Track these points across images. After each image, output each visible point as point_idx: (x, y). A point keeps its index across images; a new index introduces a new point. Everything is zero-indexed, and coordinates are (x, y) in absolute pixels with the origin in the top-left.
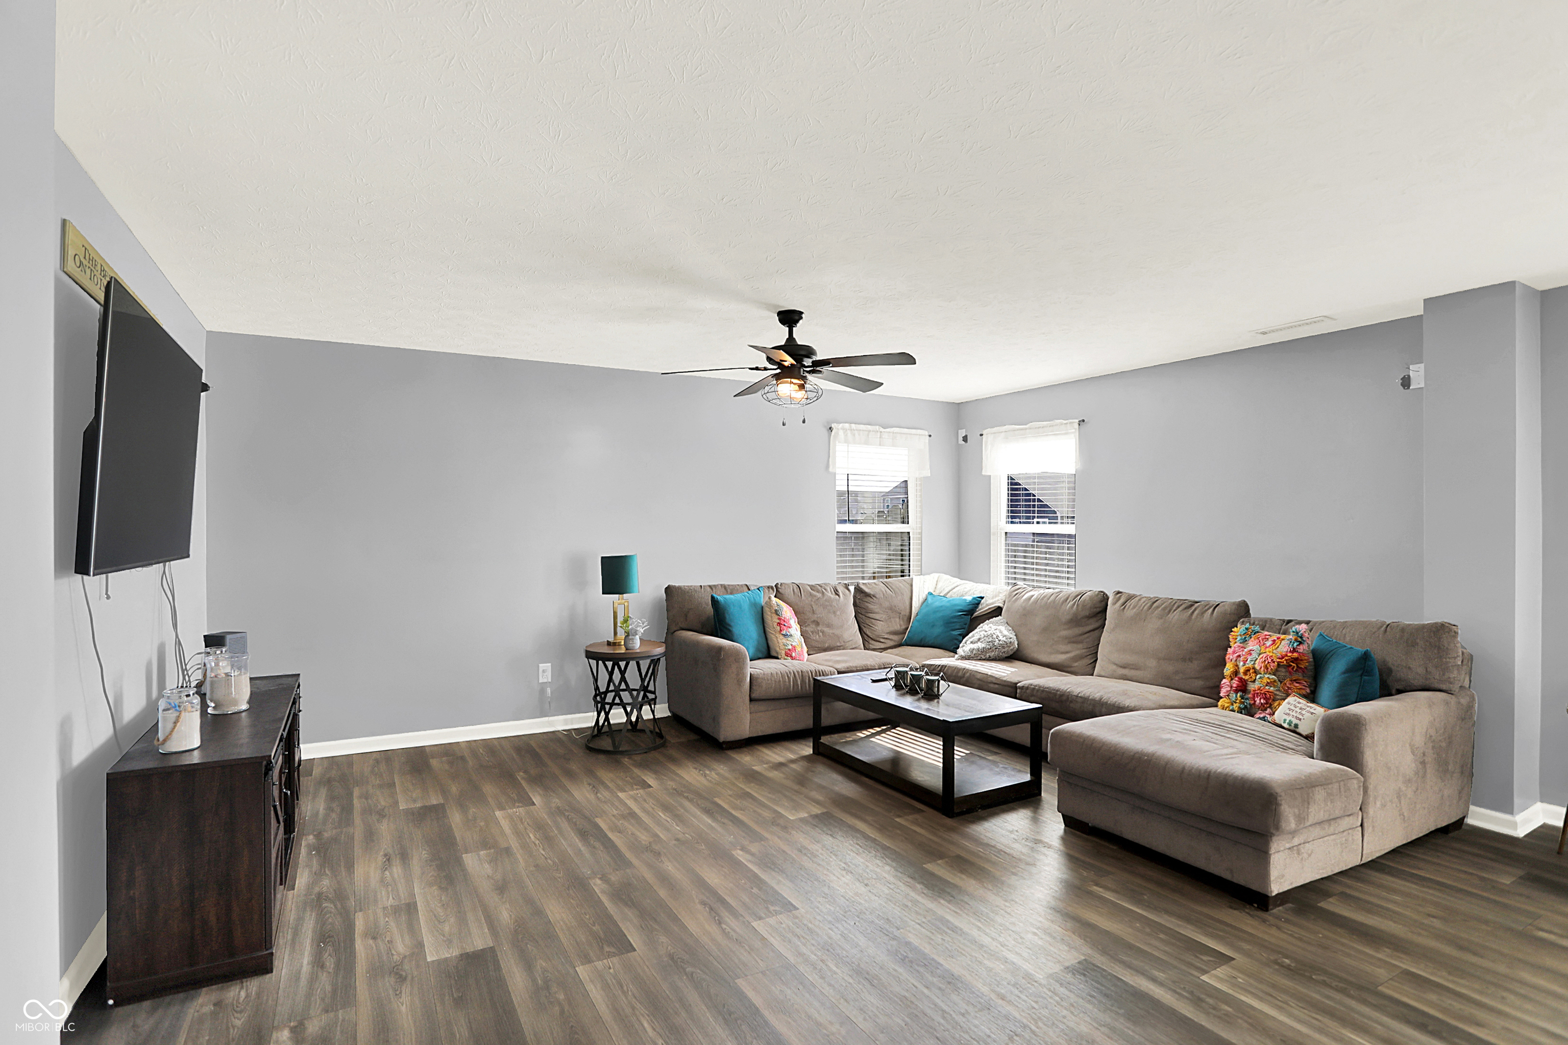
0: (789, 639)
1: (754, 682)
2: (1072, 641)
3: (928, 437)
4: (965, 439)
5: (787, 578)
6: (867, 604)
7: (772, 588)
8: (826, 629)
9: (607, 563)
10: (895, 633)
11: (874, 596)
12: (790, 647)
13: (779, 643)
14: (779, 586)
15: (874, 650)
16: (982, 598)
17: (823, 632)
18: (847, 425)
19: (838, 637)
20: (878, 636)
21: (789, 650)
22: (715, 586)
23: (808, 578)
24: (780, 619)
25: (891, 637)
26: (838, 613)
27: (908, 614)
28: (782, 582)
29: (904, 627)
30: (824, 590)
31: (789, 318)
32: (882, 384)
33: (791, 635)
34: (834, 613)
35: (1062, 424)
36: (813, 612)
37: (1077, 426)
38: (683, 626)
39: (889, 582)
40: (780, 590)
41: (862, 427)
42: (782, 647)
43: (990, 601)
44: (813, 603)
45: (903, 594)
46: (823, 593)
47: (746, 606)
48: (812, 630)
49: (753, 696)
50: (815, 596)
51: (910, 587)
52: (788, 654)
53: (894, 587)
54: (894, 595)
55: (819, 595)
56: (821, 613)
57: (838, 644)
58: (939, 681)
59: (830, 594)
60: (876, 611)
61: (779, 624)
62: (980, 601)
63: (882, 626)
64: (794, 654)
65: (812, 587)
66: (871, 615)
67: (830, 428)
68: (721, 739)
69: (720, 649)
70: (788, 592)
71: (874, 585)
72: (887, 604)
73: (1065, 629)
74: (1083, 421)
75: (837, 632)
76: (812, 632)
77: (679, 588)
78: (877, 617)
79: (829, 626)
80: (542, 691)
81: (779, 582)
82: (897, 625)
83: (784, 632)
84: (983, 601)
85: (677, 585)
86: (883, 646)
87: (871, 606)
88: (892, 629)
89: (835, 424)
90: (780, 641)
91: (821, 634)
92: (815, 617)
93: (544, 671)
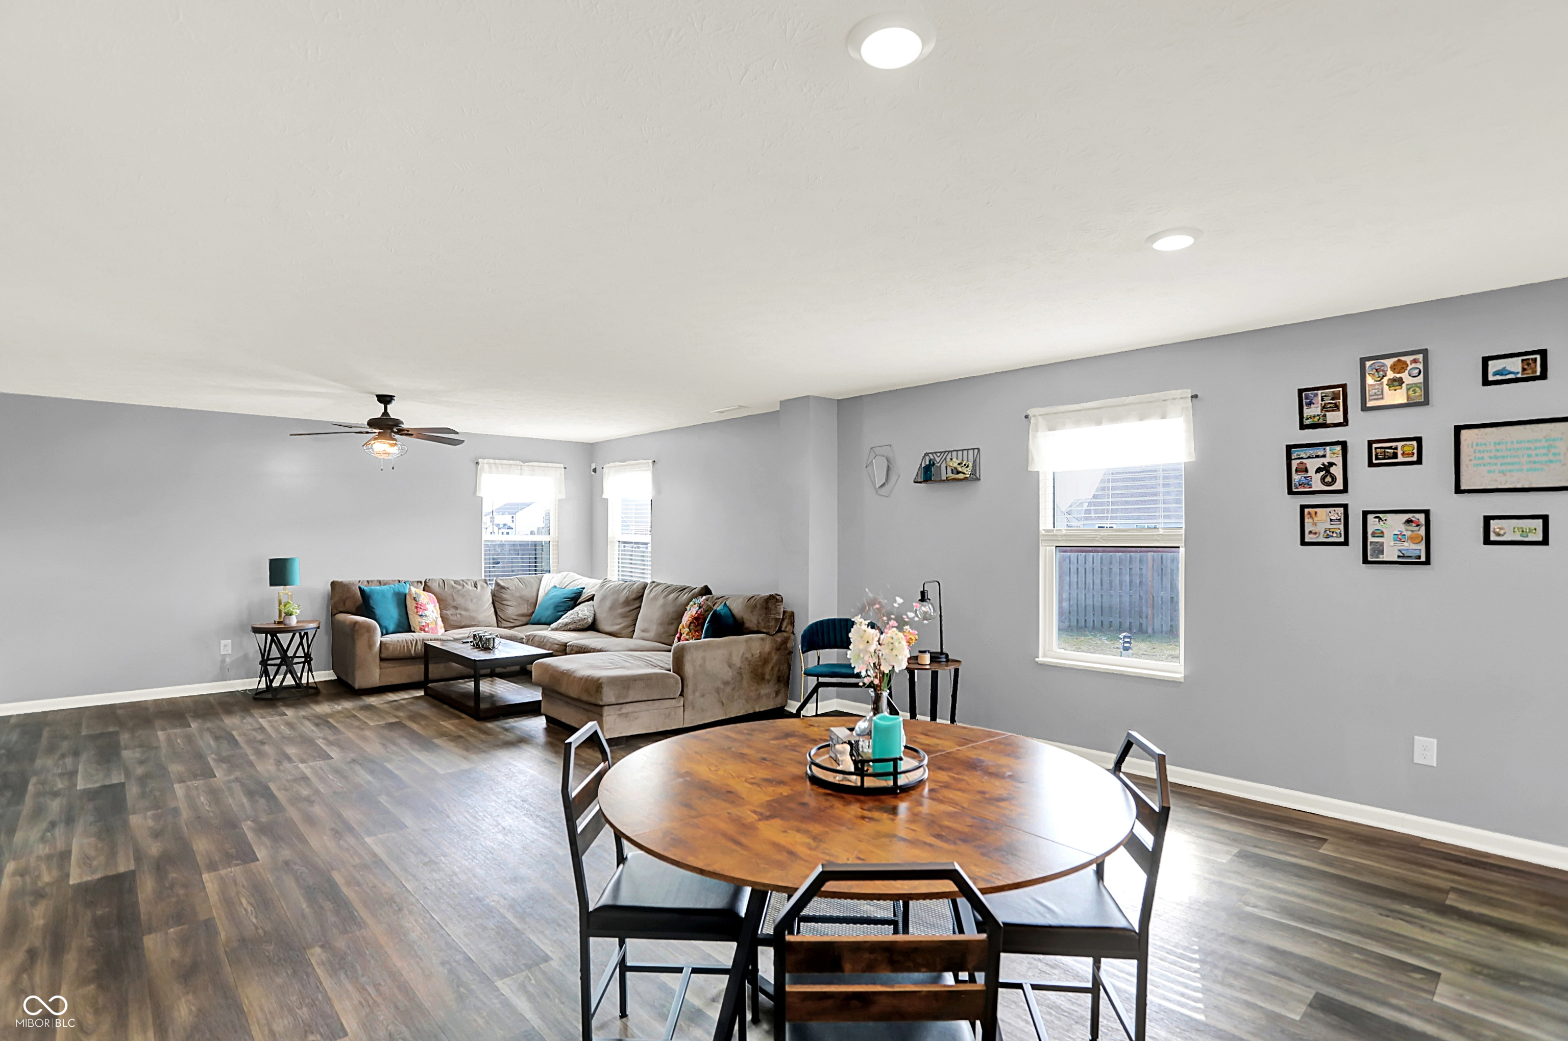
0: (424, 618)
1: (383, 647)
2: (624, 616)
3: (563, 469)
4: (595, 470)
5: (435, 575)
6: (503, 595)
7: (421, 582)
8: (463, 613)
9: (273, 563)
10: (523, 615)
11: (508, 588)
12: (424, 624)
13: (415, 620)
14: (427, 581)
15: (505, 628)
16: (584, 588)
17: (460, 614)
18: (492, 461)
19: (473, 618)
20: (509, 618)
21: (423, 626)
22: (372, 581)
23: (451, 576)
24: (417, 604)
25: (520, 618)
26: (475, 601)
27: (534, 600)
28: (431, 578)
29: (531, 611)
30: (465, 584)
31: (386, 400)
32: (463, 441)
33: (426, 616)
34: (472, 600)
35: (643, 463)
36: (454, 600)
37: (651, 465)
38: (341, 609)
39: (523, 578)
40: (428, 584)
41: (505, 462)
42: (417, 624)
43: (589, 591)
44: (454, 594)
45: (532, 587)
46: (463, 586)
47: (390, 596)
48: (451, 612)
49: (383, 656)
50: (456, 588)
51: (539, 581)
52: (422, 629)
53: (525, 582)
54: (524, 587)
55: (460, 587)
56: (460, 601)
57: (474, 623)
58: (494, 639)
59: (470, 588)
60: (508, 599)
61: (416, 607)
62: (582, 591)
63: (511, 611)
64: (426, 629)
65: (456, 582)
66: (505, 602)
67: (477, 463)
68: (357, 686)
69: (356, 623)
70: (434, 586)
71: (510, 581)
72: (518, 594)
73: (621, 608)
74: (654, 461)
75: (474, 614)
76: (452, 615)
77: (341, 582)
78: (509, 603)
79: (466, 610)
80: (223, 661)
81: (428, 578)
82: (525, 609)
83: (420, 613)
84: (584, 591)
85: (340, 580)
86: (512, 625)
87: (504, 596)
88: (520, 612)
89: (481, 460)
90: (416, 620)
91: (459, 616)
92: (455, 604)
93: (225, 646)
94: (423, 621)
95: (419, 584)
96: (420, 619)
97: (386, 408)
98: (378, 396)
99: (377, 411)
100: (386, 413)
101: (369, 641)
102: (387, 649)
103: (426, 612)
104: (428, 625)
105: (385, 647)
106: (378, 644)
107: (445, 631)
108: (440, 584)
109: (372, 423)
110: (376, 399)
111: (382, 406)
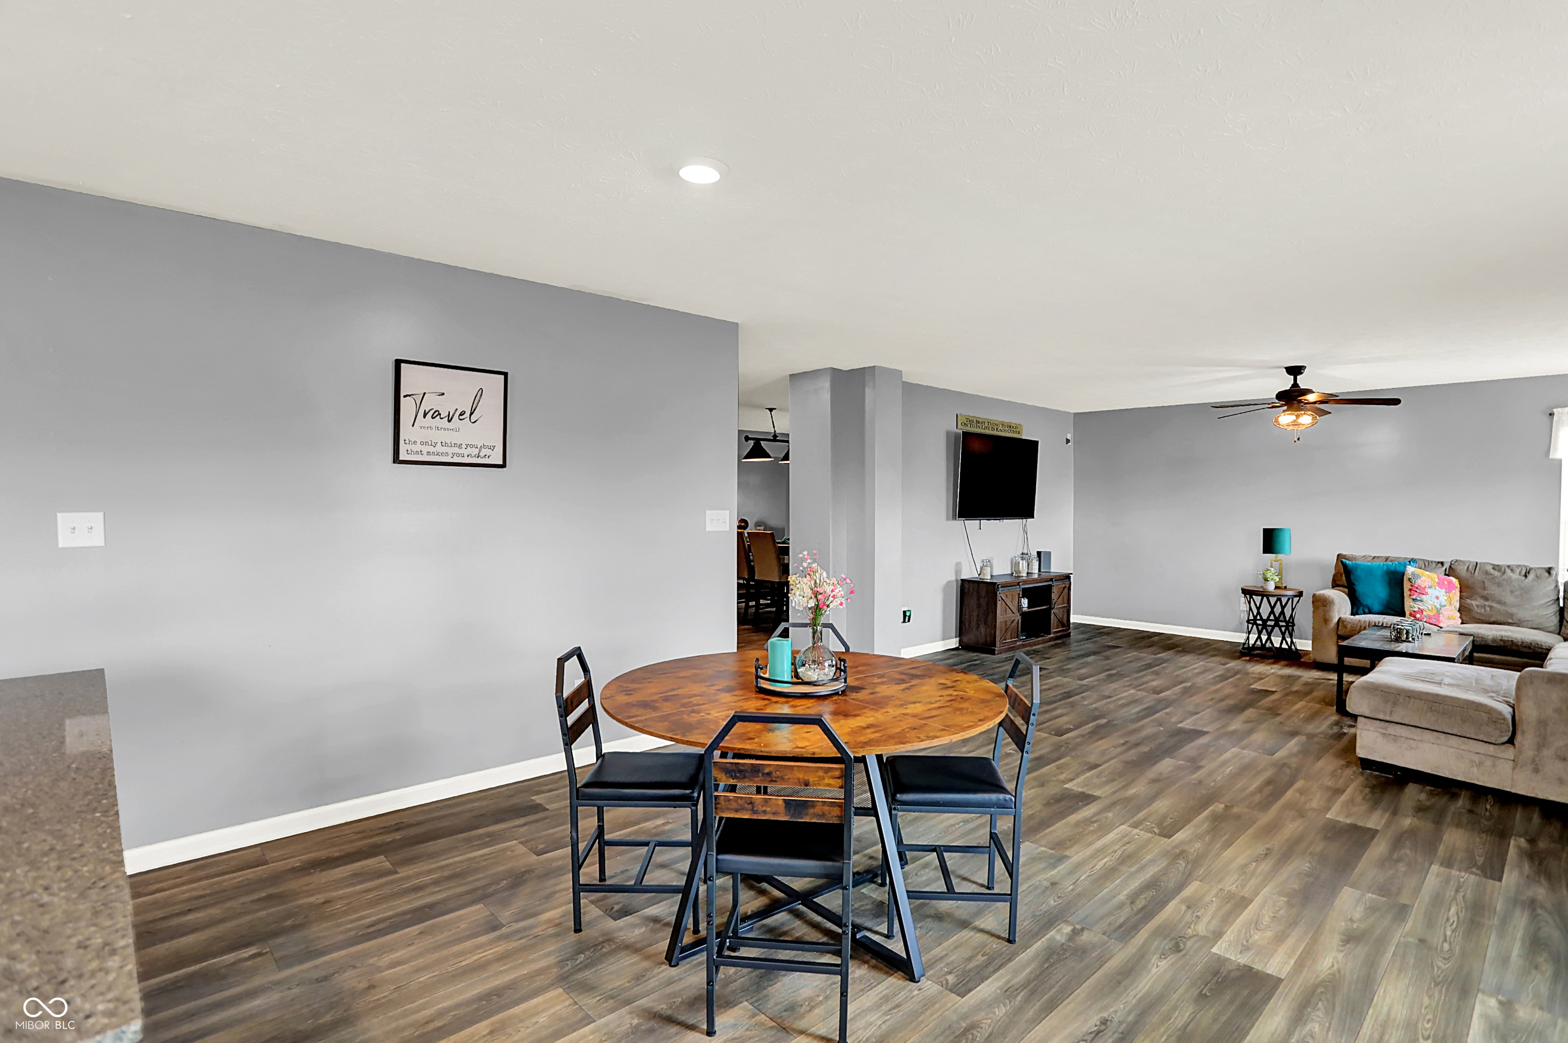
94: (1415, 605)
95: (1440, 565)
96: (1412, 604)
97: (1295, 380)
98: (1286, 368)
99: (1286, 383)
100: (1295, 384)
101: (1324, 615)
102: (1345, 627)
103: (1424, 596)
104: (1422, 611)
105: (1343, 624)
106: (1336, 620)
107: (1462, 623)
108: (1470, 568)
109: (1281, 396)
110: (1285, 370)
111: (1292, 377)
